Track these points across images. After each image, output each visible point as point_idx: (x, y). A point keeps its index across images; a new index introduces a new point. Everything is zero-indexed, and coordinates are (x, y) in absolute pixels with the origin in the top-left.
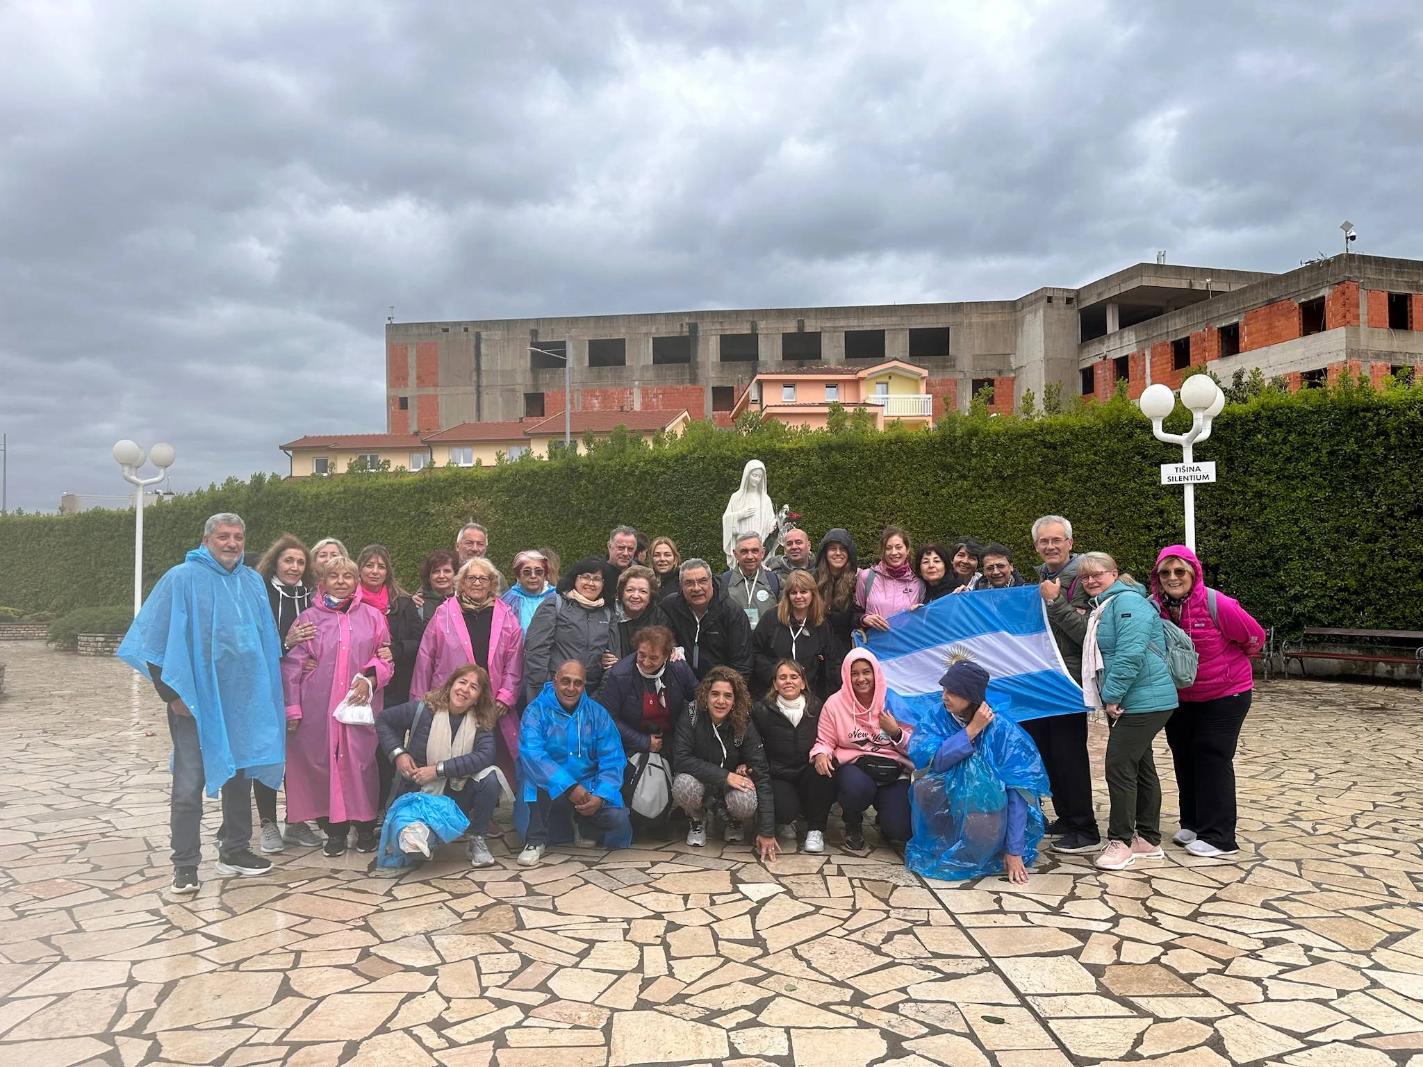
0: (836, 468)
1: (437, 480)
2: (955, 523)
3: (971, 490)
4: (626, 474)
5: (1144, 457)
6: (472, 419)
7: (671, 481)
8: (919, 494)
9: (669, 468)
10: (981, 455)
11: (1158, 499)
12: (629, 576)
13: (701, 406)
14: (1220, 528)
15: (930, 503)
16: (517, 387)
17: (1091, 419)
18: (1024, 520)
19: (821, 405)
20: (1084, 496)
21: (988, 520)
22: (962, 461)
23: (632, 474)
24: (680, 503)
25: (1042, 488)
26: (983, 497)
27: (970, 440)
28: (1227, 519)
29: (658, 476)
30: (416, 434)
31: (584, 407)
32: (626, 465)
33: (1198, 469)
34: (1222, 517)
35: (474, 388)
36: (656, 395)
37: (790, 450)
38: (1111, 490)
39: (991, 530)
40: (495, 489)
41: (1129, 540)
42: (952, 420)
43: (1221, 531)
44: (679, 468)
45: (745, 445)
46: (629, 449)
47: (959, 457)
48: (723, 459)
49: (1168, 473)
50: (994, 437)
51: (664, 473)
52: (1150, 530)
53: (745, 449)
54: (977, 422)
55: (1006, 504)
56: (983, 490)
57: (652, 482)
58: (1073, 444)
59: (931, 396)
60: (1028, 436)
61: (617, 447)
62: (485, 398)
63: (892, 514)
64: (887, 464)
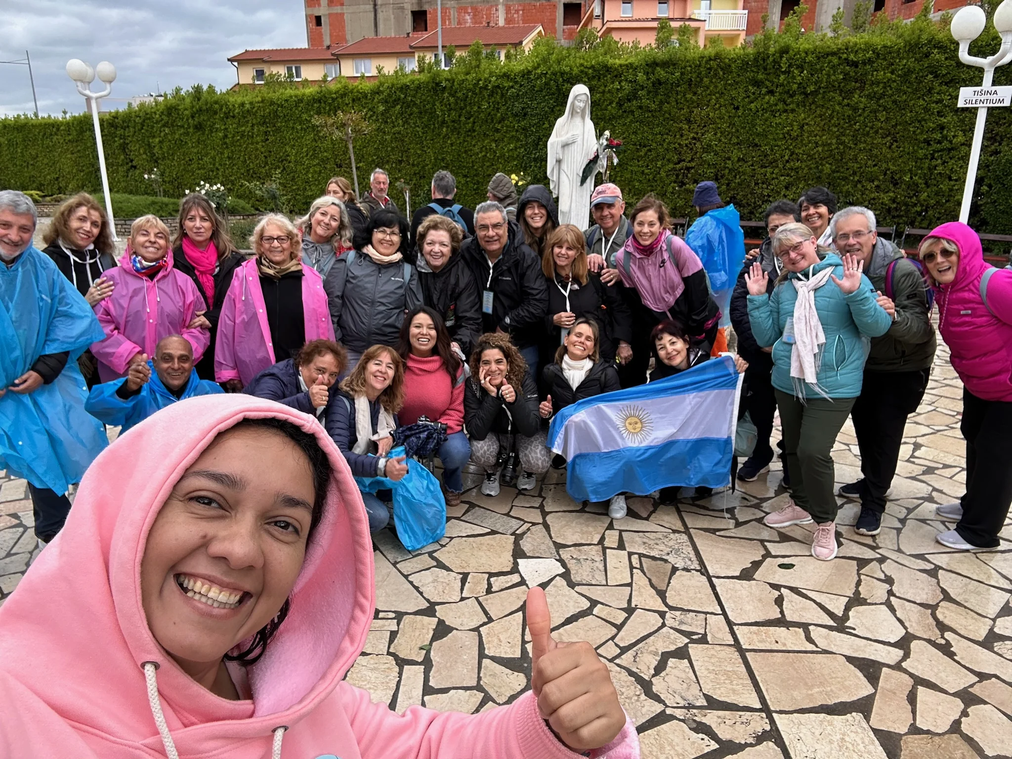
0: (659, 83)
1: (330, 93)
2: (758, 135)
3: (776, 105)
4: (481, 88)
5: (936, 76)
6: (371, 35)
7: (518, 95)
8: (730, 108)
9: (516, 82)
10: (789, 72)
11: (942, 116)
12: (429, 228)
13: (553, 21)
14: (992, 144)
15: (739, 117)
16: (406, 5)
17: (894, 38)
18: (820, 133)
19: (653, 20)
20: (875, 112)
21: (788, 133)
22: (772, 77)
23: (485, 87)
24: (525, 115)
25: (839, 104)
26: (786, 111)
27: (781, 57)
28: (1001, 137)
29: (507, 90)
30: (328, 47)
31: (459, 23)
32: (480, 80)
33: (996, 92)
34: (997, 134)
35: (372, 6)
36: (517, 11)
37: (621, 66)
38: (901, 107)
39: (790, 141)
40: (376, 100)
41: (908, 154)
42: (767, 38)
43: (993, 147)
44: (524, 82)
45: (582, 61)
46: (484, 64)
47: (769, 74)
48: (562, 74)
49: (966, 96)
50: (803, 55)
51: (512, 87)
52: (929, 144)
53: (582, 65)
54: (787, 39)
55: (805, 119)
56: (787, 105)
57: (503, 95)
58: (874, 62)
59: (746, 12)
60: (833, 54)
61: (474, 63)
62: (380, 16)
63: (705, 126)
64: (705, 79)
